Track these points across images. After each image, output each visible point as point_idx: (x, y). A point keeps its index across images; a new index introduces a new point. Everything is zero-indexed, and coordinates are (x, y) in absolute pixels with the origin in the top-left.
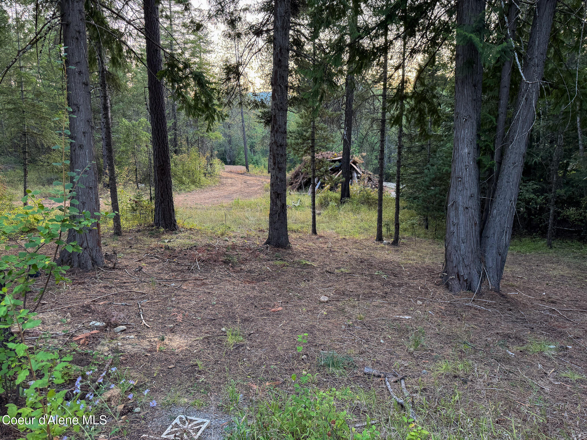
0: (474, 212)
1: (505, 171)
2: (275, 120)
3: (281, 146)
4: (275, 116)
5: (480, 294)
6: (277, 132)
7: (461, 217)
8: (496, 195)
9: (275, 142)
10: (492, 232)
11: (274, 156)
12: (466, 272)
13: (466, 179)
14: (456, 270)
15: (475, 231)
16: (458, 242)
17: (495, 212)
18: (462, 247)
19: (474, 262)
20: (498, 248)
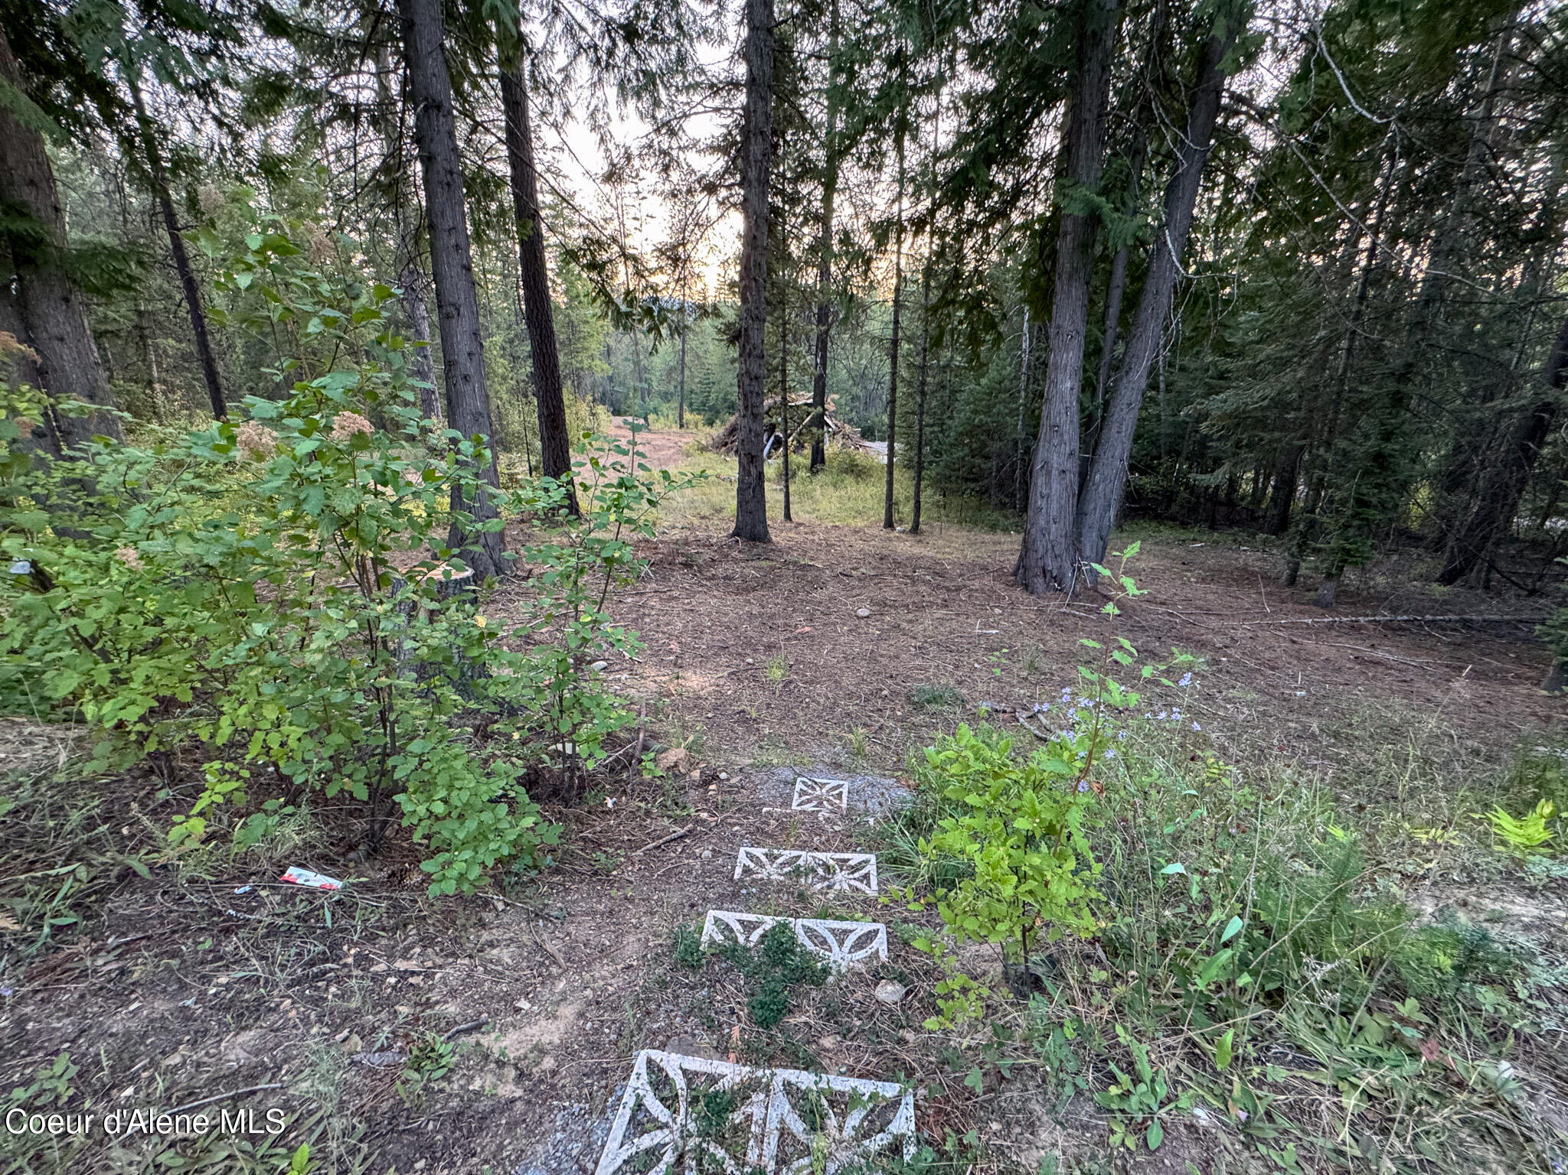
0: (1073, 478)
1: (1116, 416)
2: (747, 335)
3: (756, 378)
4: (746, 330)
5: (1076, 596)
6: (749, 355)
7: (1055, 486)
8: (1100, 451)
9: (748, 372)
10: (1092, 506)
11: (745, 395)
12: (1056, 565)
13: (1066, 428)
14: (1041, 564)
15: (1070, 508)
16: (1048, 522)
17: (1097, 477)
18: (1053, 530)
19: (1067, 549)
20: (1100, 530)
